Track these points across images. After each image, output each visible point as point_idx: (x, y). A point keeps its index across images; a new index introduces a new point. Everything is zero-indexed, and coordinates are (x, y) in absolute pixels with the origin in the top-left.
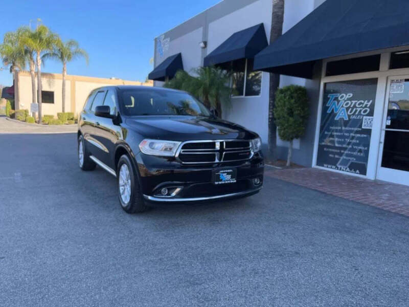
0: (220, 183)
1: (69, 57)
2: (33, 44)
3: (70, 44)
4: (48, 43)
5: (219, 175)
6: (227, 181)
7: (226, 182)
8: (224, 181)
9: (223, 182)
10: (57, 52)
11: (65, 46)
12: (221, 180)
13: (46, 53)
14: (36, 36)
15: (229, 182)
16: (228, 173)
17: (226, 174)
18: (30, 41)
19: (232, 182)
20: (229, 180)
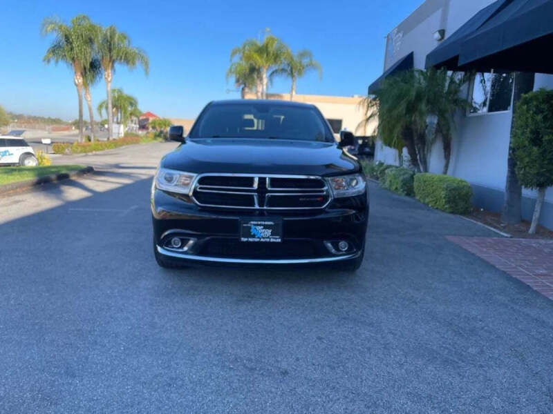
0: (251, 240)
1: (300, 72)
2: (259, 60)
3: (302, 55)
4: (276, 57)
5: (250, 228)
6: (264, 238)
7: (262, 240)
8: (258, 238)
9: (257, 240)
10: (286, 68)
11: (295, 59)
12: (254, 236)
13: (274, 69)
14: (262, 50)
15: (268, 240)
16: (266, 227)
17: (262, 227)
18: (256, 56)
19: (272, 240)
20: (268, 238)
